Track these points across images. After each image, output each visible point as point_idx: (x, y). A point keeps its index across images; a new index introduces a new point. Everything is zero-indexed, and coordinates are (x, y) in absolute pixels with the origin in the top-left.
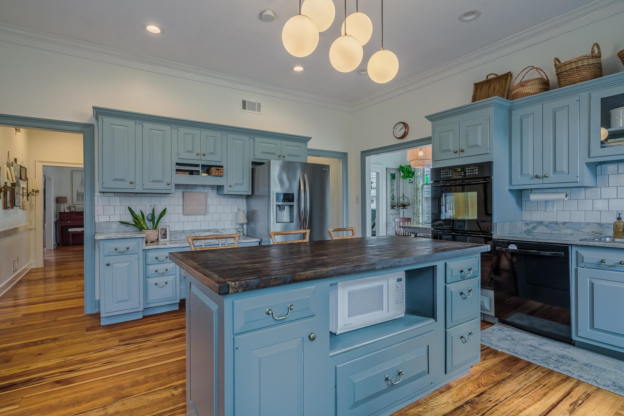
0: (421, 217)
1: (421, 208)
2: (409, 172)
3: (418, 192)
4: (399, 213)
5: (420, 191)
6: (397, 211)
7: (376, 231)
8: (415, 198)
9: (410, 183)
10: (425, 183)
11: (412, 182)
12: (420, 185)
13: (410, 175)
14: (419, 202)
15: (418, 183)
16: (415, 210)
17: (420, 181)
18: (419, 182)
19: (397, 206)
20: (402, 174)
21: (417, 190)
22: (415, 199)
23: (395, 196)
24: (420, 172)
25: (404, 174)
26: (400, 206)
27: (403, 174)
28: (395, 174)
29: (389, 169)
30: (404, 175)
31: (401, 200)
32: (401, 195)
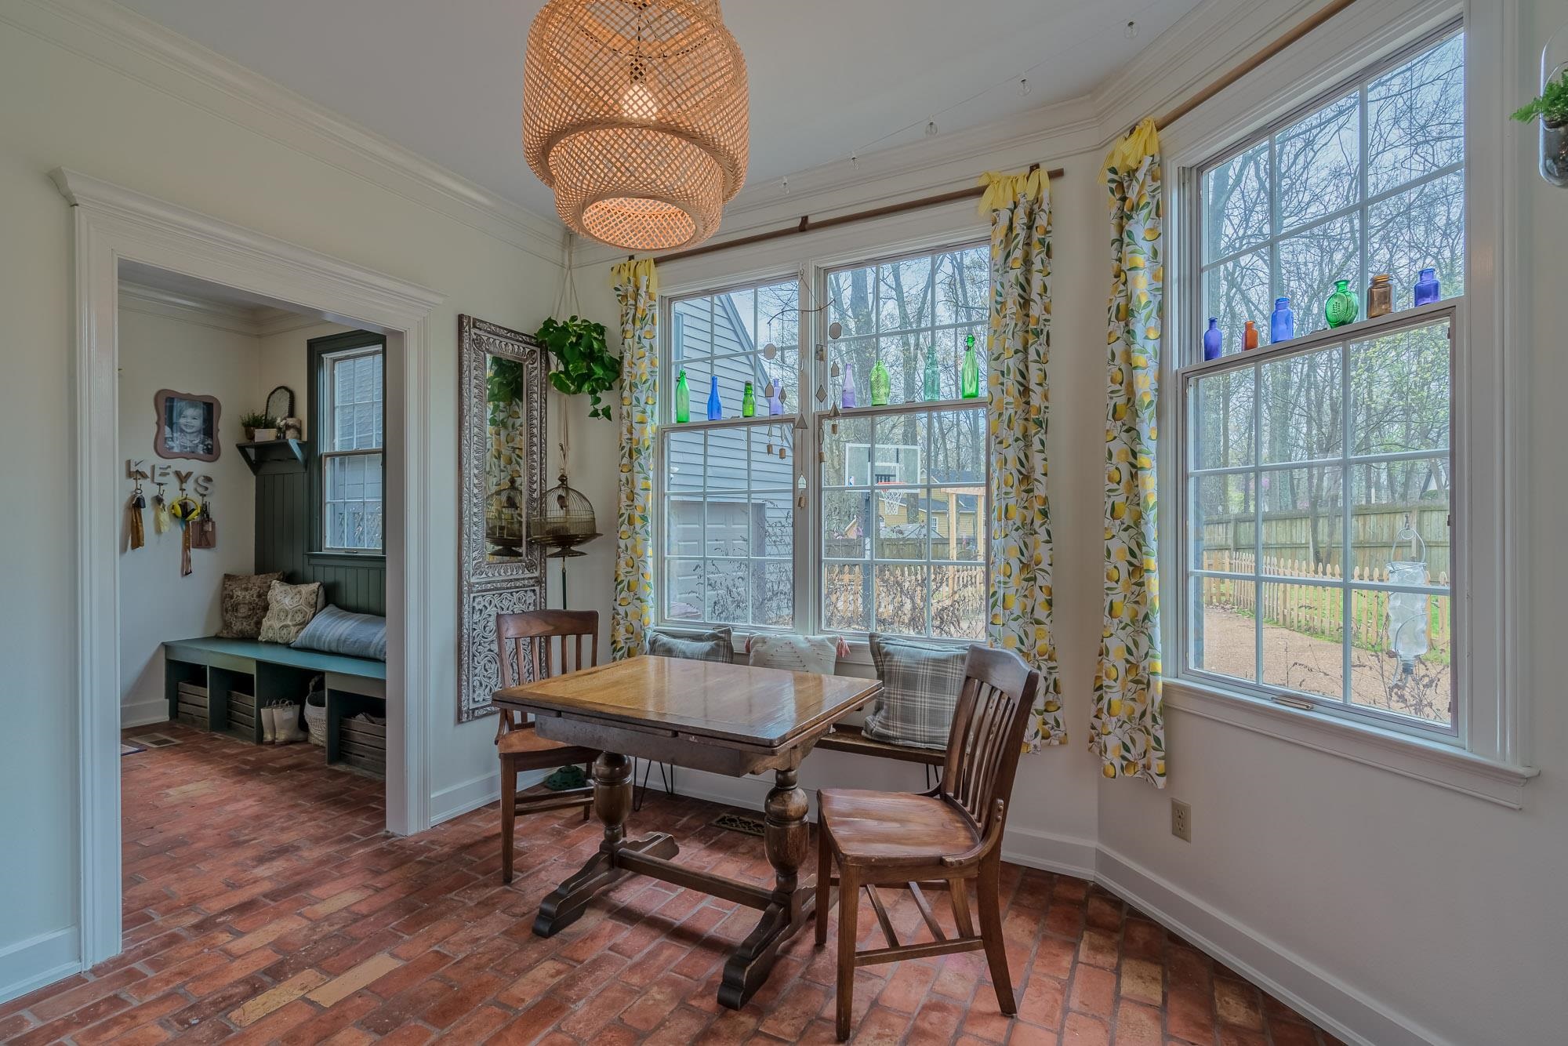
0: (651, 603)
1: (650, 552)
2: (591, 356)
3: (637, 468)
4: (540, 581)
5: (647, 459)
6: (530, 567)
7: (384, 681)
8: (623, 497)
9: (595, 414)
10: (674, 421)
11: (607, 413)
12: (650, 430)
13: (599, 372)
14: (644, 518)
15: (637, 417)
16: (622, 563)
17: (649, 409)
18: (644, 412)
19: (530, 544)
20: (556, 365)
21: (631, 456)
22: (624, 502)
23: (522, 482)
24: (646, 361)
25: (566, 367)
26: (543, 546)
27: (561, 368)
28: (519, 366)
29: (476, 323)
30: (566, 372)
31: (554, 512)
32: (553, 482)
